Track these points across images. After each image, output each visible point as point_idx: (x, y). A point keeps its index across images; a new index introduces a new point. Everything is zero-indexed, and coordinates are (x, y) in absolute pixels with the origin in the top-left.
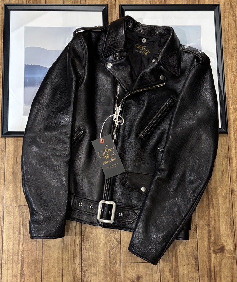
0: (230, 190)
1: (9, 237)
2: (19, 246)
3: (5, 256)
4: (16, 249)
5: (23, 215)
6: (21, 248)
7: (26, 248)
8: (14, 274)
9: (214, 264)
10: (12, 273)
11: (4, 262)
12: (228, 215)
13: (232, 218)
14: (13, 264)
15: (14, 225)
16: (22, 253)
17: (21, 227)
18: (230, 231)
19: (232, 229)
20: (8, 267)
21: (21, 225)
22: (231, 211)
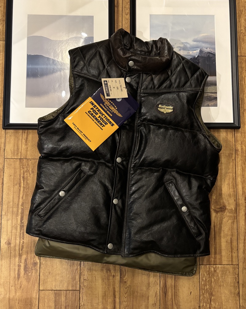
0: (234, 150)
1: (9, 189)
2: (19, 198)
3: (5, 207)
4: (16, 200)
5: (23, 168)
6: (21, 200)
7: (26, 201)
8: (13, 225)
9: (214, 223)
10: (12, 224)
11: (3, 213)
12: (231, 174)
13: (235, 178)
14: (12, 215)
15: (15, 177)
16: (22, 205)
17: (22, 179)
18: (232, 191)
19: (234, 188)
20: (8, 218)
21: (22, 178)
22: (234, 171)
